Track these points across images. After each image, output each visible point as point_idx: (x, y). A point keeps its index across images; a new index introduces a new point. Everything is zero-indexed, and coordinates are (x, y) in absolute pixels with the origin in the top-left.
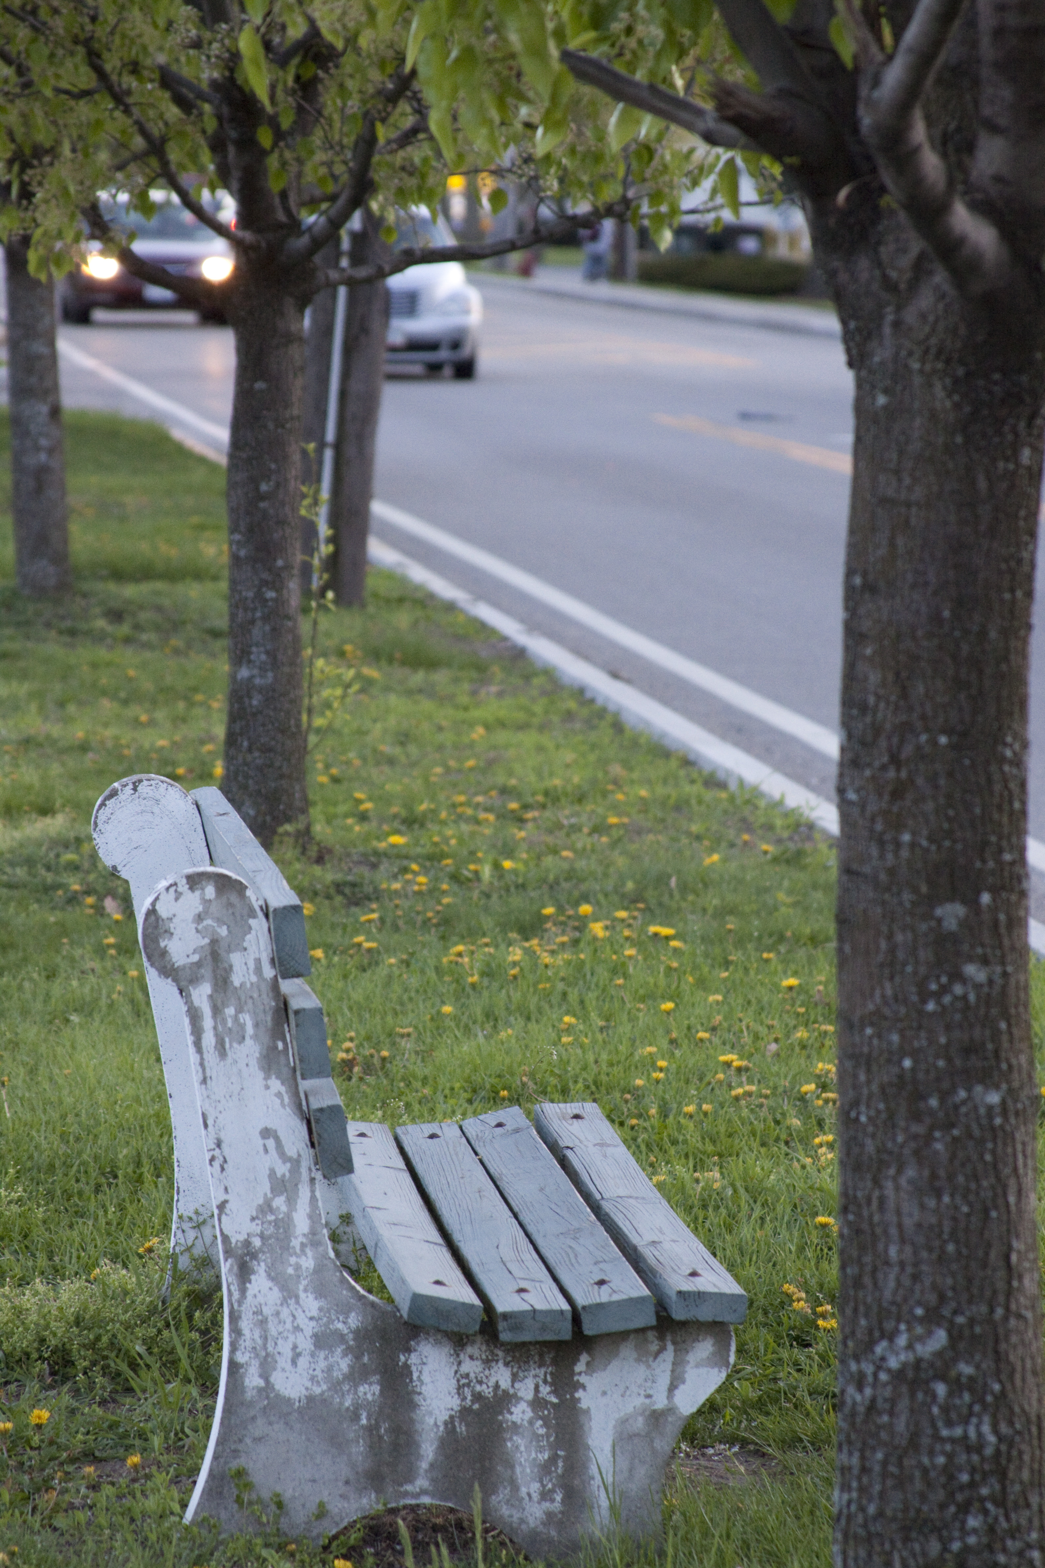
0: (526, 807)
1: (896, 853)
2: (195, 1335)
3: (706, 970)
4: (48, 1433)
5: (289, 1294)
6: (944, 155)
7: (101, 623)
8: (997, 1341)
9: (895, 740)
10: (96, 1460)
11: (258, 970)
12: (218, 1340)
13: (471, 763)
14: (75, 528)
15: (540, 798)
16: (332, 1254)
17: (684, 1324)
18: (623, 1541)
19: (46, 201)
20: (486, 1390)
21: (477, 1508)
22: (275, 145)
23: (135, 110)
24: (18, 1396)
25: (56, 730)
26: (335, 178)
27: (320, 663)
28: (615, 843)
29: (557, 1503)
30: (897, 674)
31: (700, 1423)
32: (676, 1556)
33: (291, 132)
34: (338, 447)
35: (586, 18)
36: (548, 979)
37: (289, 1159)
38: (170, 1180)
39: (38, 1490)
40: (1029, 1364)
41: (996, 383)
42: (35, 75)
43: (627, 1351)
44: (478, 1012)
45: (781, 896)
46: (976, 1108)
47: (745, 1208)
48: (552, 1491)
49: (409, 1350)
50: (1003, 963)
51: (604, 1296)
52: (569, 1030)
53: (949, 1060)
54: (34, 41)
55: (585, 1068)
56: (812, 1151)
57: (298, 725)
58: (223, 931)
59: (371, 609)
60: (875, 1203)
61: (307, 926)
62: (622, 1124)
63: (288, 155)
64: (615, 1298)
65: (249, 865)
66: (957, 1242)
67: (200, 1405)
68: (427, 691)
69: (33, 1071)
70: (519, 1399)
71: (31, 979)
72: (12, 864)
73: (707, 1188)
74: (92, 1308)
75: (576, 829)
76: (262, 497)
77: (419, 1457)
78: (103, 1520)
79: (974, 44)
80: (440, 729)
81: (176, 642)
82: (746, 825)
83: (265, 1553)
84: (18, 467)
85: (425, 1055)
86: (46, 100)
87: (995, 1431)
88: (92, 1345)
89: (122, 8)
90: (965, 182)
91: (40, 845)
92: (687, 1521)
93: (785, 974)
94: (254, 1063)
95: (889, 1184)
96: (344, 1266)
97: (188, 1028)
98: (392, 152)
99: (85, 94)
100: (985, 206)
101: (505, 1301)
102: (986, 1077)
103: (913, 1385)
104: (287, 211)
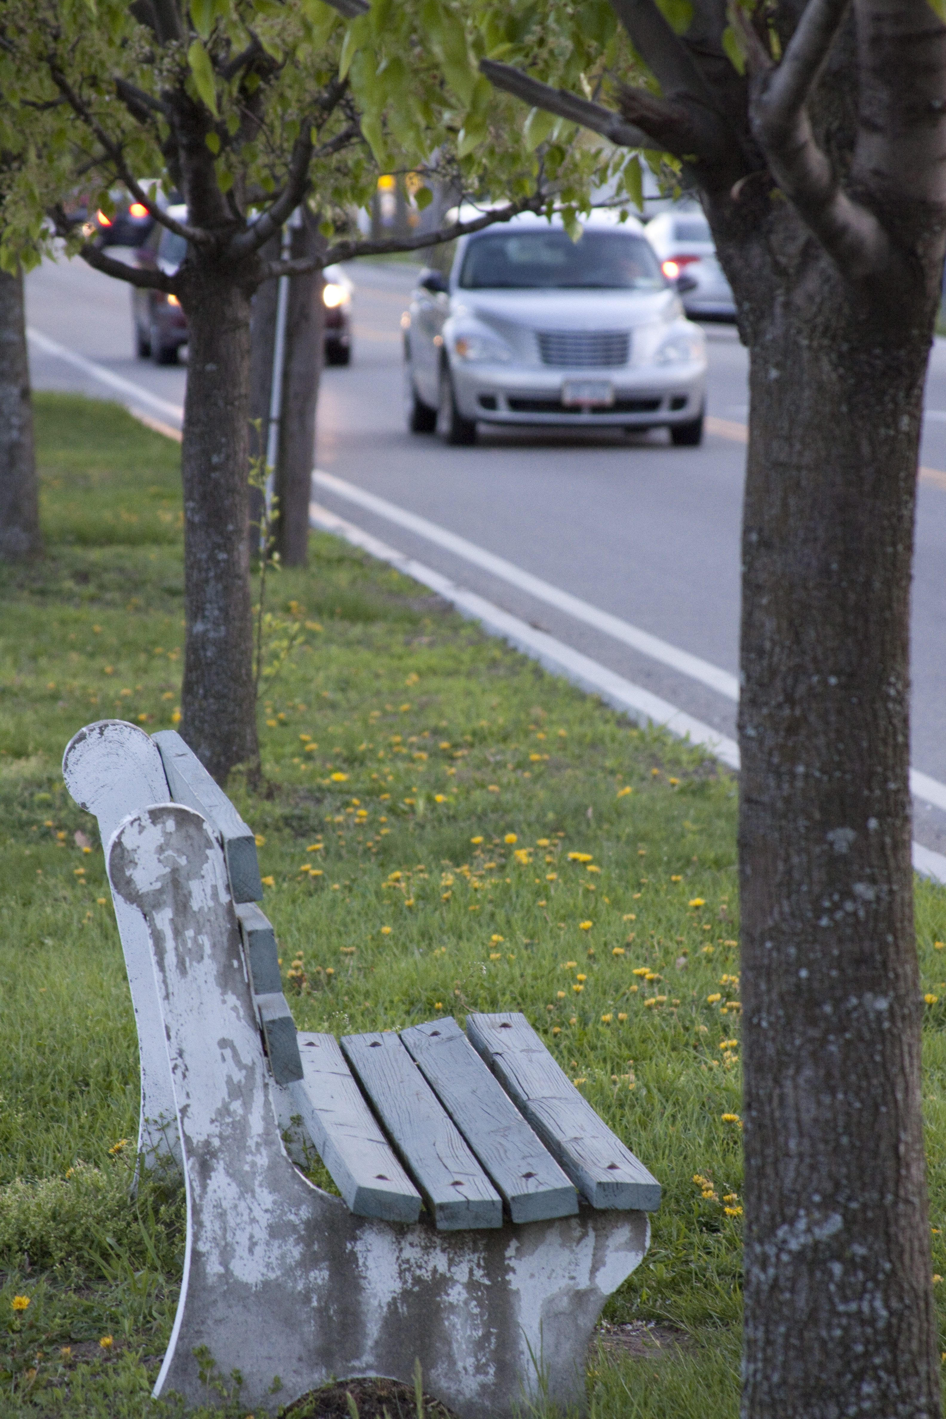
0: (456, 746)
1: (792, 786)
2: (160, 1228)
3: (620, 891)
4: (28, 1317)
5: (246, 1189)
6: (828, 152)
7: (69, 584)
8: (887, 1224)
9: (790, 681)
10: (73, 1342)
11: (215, 895)
12: (182, 1231)
13: (405, 707)
14: (44, 499)
15: (469, 738)
16: (284, 1153)
17: (604, 1212)
18: (550, 1410)
19: (15, 203)
20: (426, 1275)
21: (418, 1380)
22: (222, 149)
23: (95, 120)
25: (29, 681)
26: (276, 179)
27: (268, 617)
28: (537, 778)
29: (490, 1376)
30: (791, 621)
31: (620, 1302)
33: (237, 138)
34: (282, 422)
35: (502, 31)
36: (478, 901)
37: (245, 1067)
38: (137, 1087)
39: (20, 1369)
40: (916, 1244)
41: (877, 357)
42: (4, 89)
43: (553, 1237)
44: (415, 932)
45: (688, 824)
46: (866, 1013)
47: (658, 1107)
48: (486, 1365)
49: (355, 1239)
50: (889, 882)
51: (531, 1187)
52: (497, 947)
53: (842, 970)
54: (2, 58)
55: (512, 981)
56: (718, 1055)
57: (249, 673)
58: (183, 861)
59: (313, 569)
60: (776, 1101)
61: (259, 856)
62: (546, 1032)
63: (233, 158)
64: (542, 1189)
65: (205, 801)
66: (851, 1135)
67: (166, 1291)
68: (365, 642)
69: (11, 991)
70: (455, 1282)
71: (10, 907)
73: (624, 1089)
74: (67, 1203)
75: (501, 765)
76: (215, 468)
77: (365, 1335)
78: (79, 1396)
79: (853, 52)
80: (377, 676)
81: (138, 600)
82: (655, 760)
85: (367, 971)
86: (13, 112)
87: (887, 1306)
88: (68, 1238)
89: (82, 27)
90: (847, 176)
91: (15, 785)
92: (608, 1391)
93: (692, 895)
94: (211, 980)
95: (788, 1083)
96: (296, 1163)
97: (152, 950)
98: (328, 155)
99: (49, 105)
100: (865, 200)
101: (442, 1193)
102: (876, 986)
103: (812, 1265)
104: (234, 209)
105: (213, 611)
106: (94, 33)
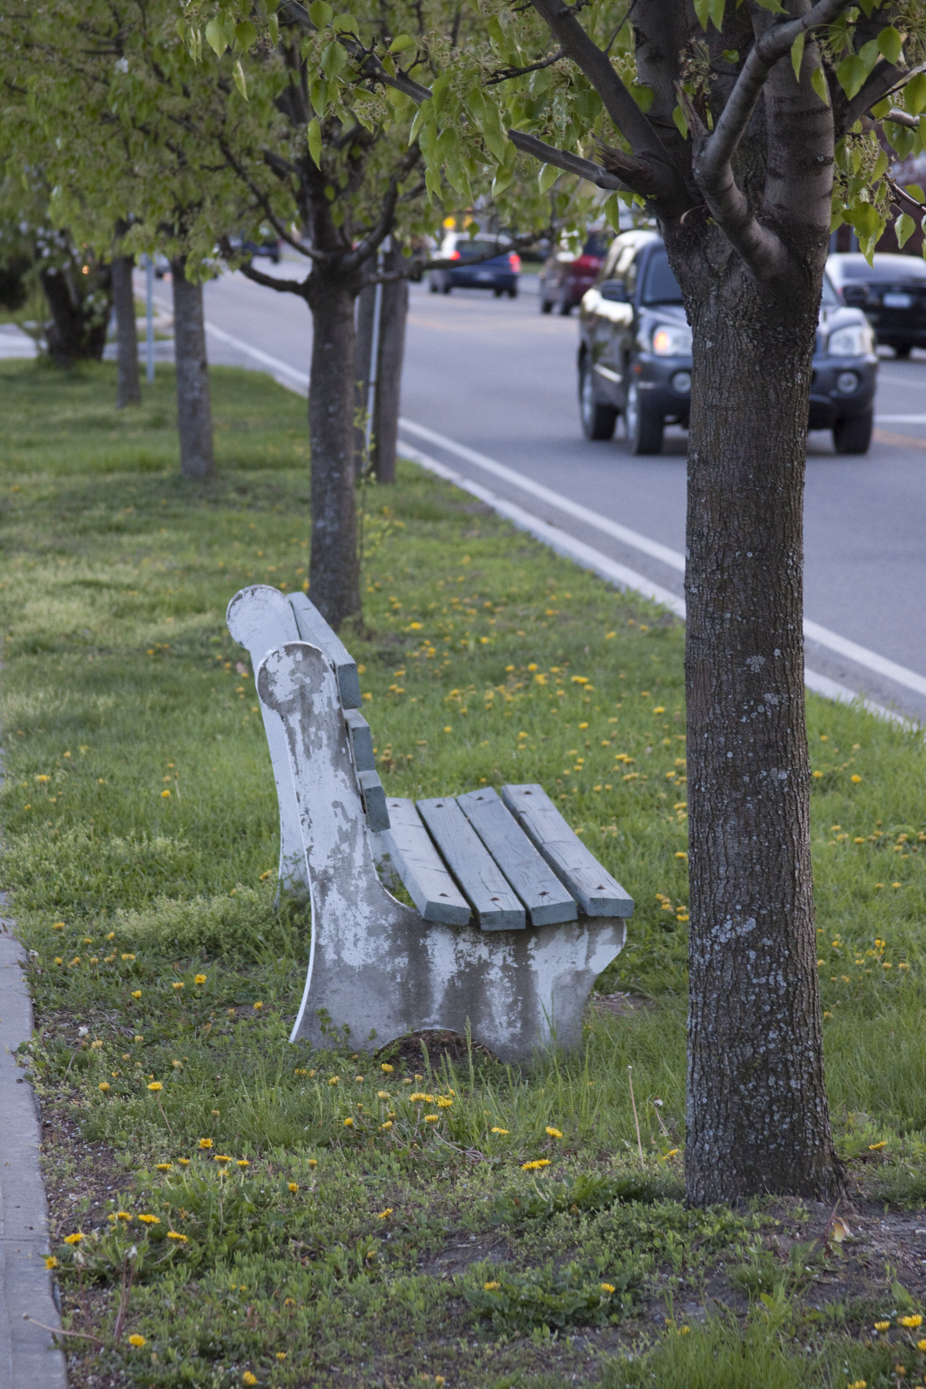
0: (496, 605)
1: (721, 625)
2: (295, 929)
3: (607, 703)
4: (206, 989)
5: (351, 902)
6: (746, 192)
7: (233, 496)
8: (786, 925)
9: (720, 556)
10: (236, 1005)
11: (330, 704)
12: (309, 932)
13: (461, 578)
14: (217, 438)
15: (504, 599)
16: (377, 878)
17: (595, 918)
18: (559, 1051)
19: (196, 235)
20: (474, 961)
21: (468, 1031)
22: (336, 198)
23: (250, 179)
24: (187, 967)
25: (206, 561)
26: (373, 218)
27: (367, 517)
28: (551, 626)
29: (518, 1029)
30: (721, 514)
31: (606, 979)
32: (591, 1060)
33: (346, 190)
34: (378, 384)
35: (523, 111)
36: (510, 710)
37: (351, 820)
38: (278, 835)
39: (200, 1023)
40: (806, 937)
41: (779, 333)
42: (188, 157)
43: (560, 935)
44: (467, 731)
45: (654, 657)
46: (773, 782)
47: (632, 848)
48: (515, 1021)
49: (426, 936)
50: (789, 693)
51: (545, 902)
52: (523, 741)
53: (756, 753)
54: (187, 136)
55: (533, 764)
56: (673, 813)
57: (354, 555)
58: (308, 681)
59: (399, 484)
60: (711, 841)
61: (360, 679)
62: (556, 798)
63: (344, 204)
64: (552, 903)
65: (323, 640)
66: (762, 865)
67: (298, 971)
68: (434, 535)
69: (194, 770)
70: (494, 965)
71: (193, 714)
72: (180, 643)
73: (609, 836)
74: (232, 913)
75: (526, 618)
76: (331, 415)
77: (433, 1001)
78: (240, 1041)
79: (763, 123)
80: (442, 558)
81: (280, 506)
82: (631, 614)
83: (339, 1060)
84: (182, 400)
85: (434, 757)
86: (195, 173)
87: (786, 980)
88: (232, 936)
89: (241, 115)
90: (758, 209)
91: (196, 631)
92: (598, 1039)
93: (656, 705)
94: (328, 761)
95: (720, 829)
96: (386, 886)
97: (287, 741)
98: (408, 201)
99: (219, 168)
100: (771, 224)
101: (484, 906)
102: (779, 763)
103: (735, 953)
104: (344, 238)
105: (330, 513)
106: (249, 118)
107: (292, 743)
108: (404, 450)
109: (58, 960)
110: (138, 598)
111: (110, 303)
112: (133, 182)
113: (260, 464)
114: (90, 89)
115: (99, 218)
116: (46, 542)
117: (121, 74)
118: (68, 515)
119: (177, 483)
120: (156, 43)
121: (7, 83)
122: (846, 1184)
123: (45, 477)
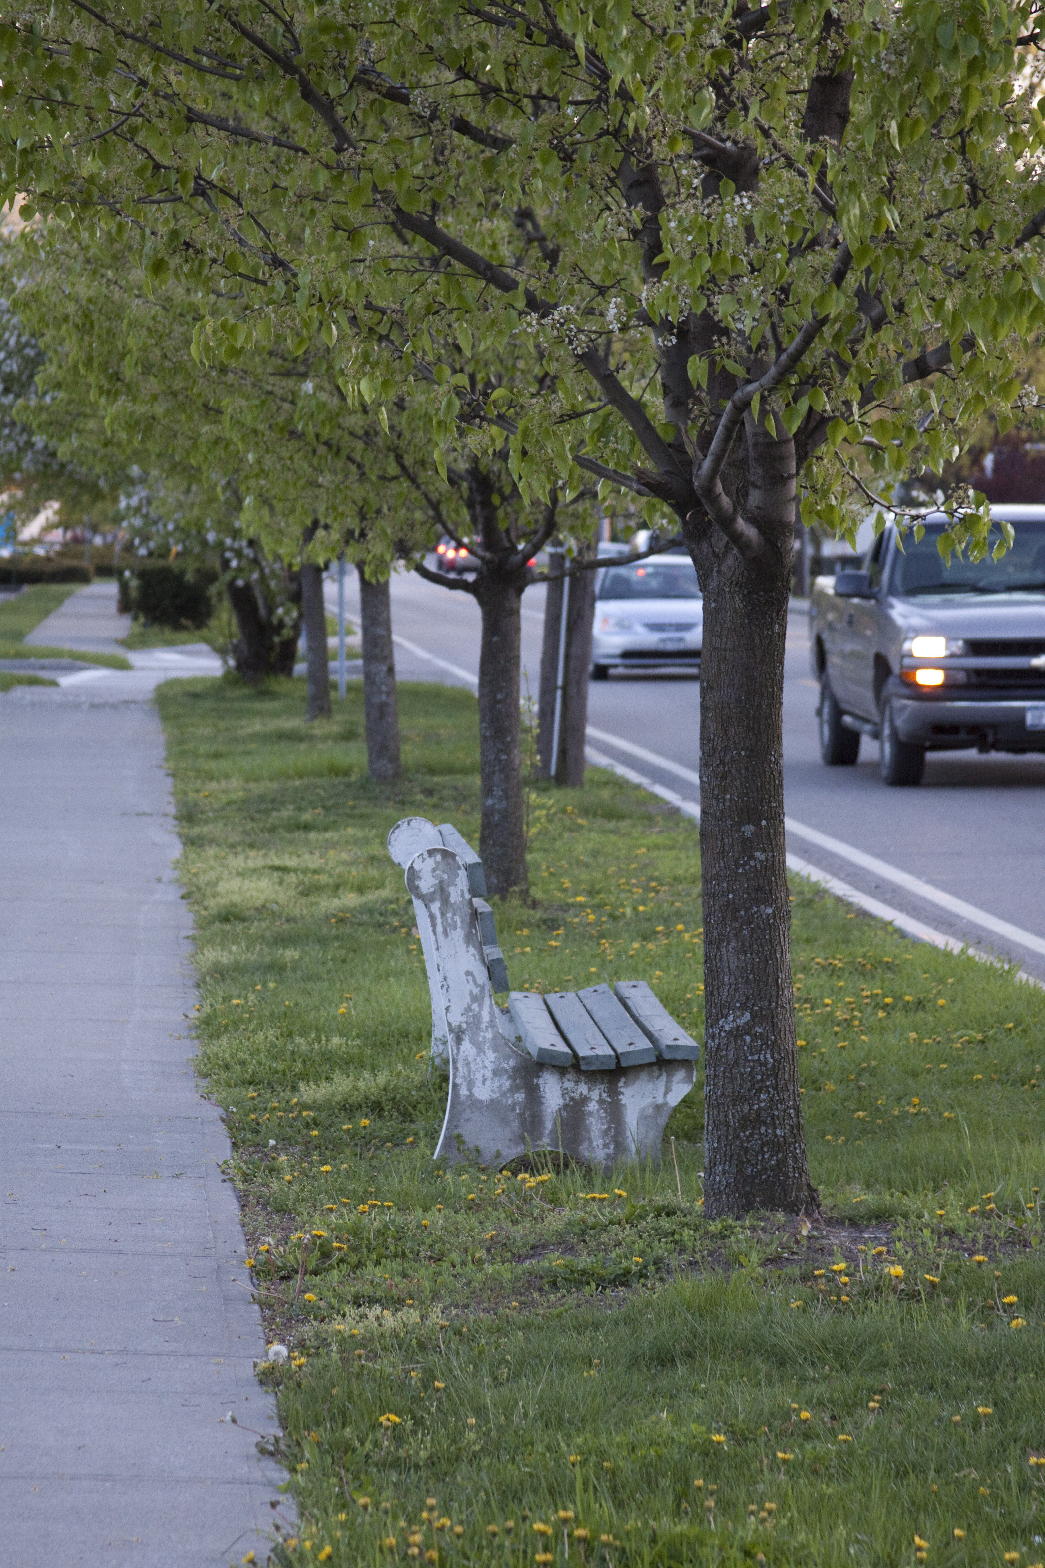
1: (724, 803)
4: (369, 1131)
5: (480, 1050)
6: (732, 498)
7: (420, 797)
8: (773, 1018)
9: (722, 754)
10: (392, 1140)
11: (463, 895)
16: (501, 1031)
17: (670, 1062)
19: (375, 538)
20: (576, 1096)
22: (501, 504)
23: (423, 487)
26: (536, 521)
29: (611, 1149)
30: (723, 725)
33: (511, 497)
34: (565, 688)
37: (479, 986)
39: (364, 1151)
40: (788, 1026)
42: (367, 469)
43: (644, 1076)
46: (761, 915)
48: (609, 1143)
49: (538, 1077)
50: (773, 852)
51: (631, 1048)
53: (749, 894)
54: (366, 450)
57: (521, 831)
58: (445, 877)
59: (587, 787)
60: (718, 958)
63: (509, 509)
64: (636, 1049)
66: (754, 974)
68: (615, 831)
70: (592, 1100)
71: (369, 963)
72: (361, 913)
74: (392, 1084)
76: (499, 702)
77: (545, 1128)
80: (619, 849)
83: (469, 1169)
84: (370, 708)
86: (372, 483)
87: (773, 1057)
88: (392, 1098)
90: (742, 510)
91: (376, 902)
94: (461, 940)
95: (724, 949)
97: (430, 923)
99: (394, 478)
100: (752, 520)
101: (583, 1051)
102: (766, 902)
103: (736, 1037)
104: (510, 540)
105: (497, 792)
107: (434, 925)
108: (590, 753)
109: (253, 1116)
110: (323, 879)
111: (301, 616)
112: (318, 491)
113: (450, 770)
114: (279, 408)
115: (288, 524)
116: (235, 838)
117: (307, 395)
118: (257, 816)
119: (364, 786)
120: (337, 368)
121: (206, 406)
122: (818, 1206)
123: (235, 783)
